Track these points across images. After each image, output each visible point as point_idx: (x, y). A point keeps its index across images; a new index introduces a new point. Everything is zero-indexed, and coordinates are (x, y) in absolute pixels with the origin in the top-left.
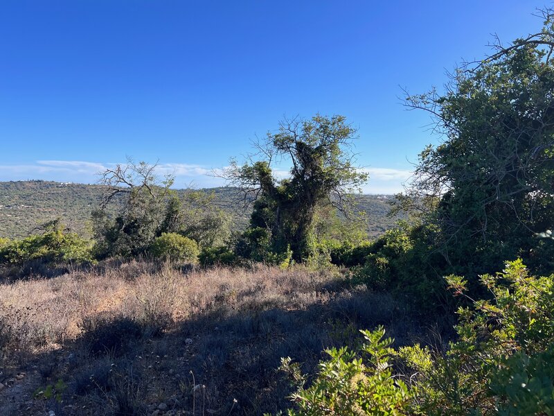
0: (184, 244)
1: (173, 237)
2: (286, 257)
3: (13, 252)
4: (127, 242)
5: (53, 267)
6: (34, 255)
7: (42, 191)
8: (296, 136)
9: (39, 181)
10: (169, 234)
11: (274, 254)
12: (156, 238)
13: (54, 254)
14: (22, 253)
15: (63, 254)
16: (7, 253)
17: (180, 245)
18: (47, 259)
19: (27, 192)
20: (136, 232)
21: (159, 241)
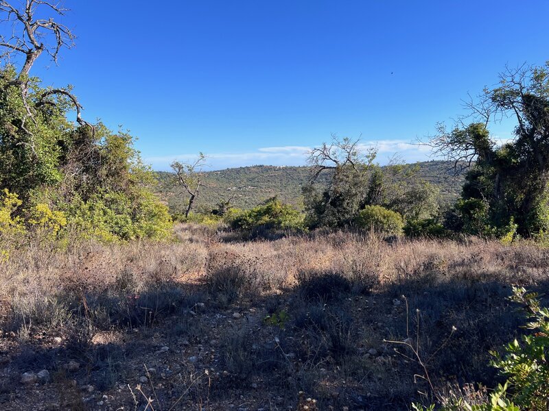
0: (388, 217)
1: (377, 210)
2: (508, 231)
3: (244, 220)
4: (334, 214)
5: (274, 233)
6: (260, 222)
7: (263, 174)
8: (522, 88)
9: (261, 166)
10: (373, 206)
11: (492, 228)
12: (361, 211)
13: (274, 222)
14: (250, 221)
15: (281, 223)
16: (240, 220)
17: (384, 217)
18: (269, 226)
19: (252, 175)
20: (341, 205)
21: (362, 213)
